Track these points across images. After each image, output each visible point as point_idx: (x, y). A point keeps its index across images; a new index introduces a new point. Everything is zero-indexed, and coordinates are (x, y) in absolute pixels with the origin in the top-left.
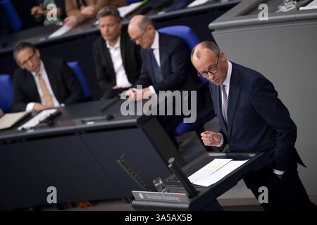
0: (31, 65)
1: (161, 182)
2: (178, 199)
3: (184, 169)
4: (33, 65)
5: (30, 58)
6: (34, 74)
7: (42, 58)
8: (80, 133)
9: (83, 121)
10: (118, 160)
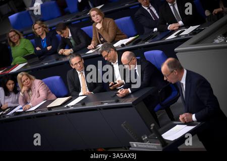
1: (146, 138)
2: (155, 147)
3: (160, 130)
5: (79, 62)
8: (100, 109)
9: (102, 103)
10: (122, 125)
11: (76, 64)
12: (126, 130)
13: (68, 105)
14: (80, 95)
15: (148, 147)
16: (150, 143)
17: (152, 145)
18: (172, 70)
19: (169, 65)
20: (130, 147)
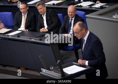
0: (23, 11)
1: (53, 68)
2: (57, 76)
3: (62, 66)
8: (28, 42)
9: (31, 38)
10: (39, 56)
11: (22, 9)
12: (41, 60)
13: (9, 34)
14: (19, 30)
15: (53, 74)
16: (55, 72)
17: (55, 74)
18: (82, 28)
19: (79, 25)
20: (41, 71)
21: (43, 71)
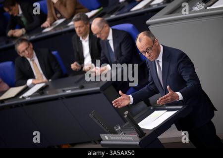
0: (27, 53)
1: (120, 128)
2: (131, 139)
4: (29, 53)
5: (26, 49)
6: (29, 59)
7: (34, 49)
8: (62, 98)
9: (64, 90)
10: (90, 115)
11: (24, 51)
13: (24, 95)
15: (123, 138)
16: (125, 134)
21: (106, 139)
